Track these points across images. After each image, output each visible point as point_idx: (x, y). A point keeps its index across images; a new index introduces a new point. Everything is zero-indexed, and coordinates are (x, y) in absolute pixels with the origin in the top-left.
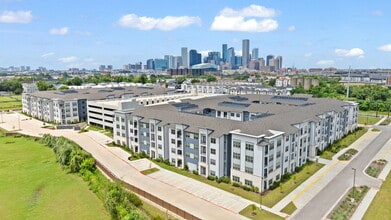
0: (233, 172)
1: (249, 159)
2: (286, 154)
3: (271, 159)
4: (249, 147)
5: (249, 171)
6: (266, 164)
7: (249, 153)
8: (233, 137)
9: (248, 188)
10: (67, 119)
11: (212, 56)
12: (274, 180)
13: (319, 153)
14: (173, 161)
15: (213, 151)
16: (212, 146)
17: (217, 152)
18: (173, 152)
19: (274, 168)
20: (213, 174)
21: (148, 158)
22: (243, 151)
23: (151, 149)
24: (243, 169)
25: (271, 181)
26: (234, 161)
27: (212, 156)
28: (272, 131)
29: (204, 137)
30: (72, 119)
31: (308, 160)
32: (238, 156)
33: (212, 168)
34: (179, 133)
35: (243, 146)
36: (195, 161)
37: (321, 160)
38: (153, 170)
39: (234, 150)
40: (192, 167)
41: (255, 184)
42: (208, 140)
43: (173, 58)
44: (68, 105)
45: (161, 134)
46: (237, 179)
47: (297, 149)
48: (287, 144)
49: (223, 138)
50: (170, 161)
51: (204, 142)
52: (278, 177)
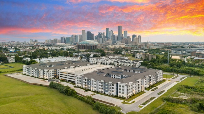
0: (119, 94)
1: (123, 90)
2: (134, 89)
3: (129, 90)
4: (123, 87)
5: (123, 93)
6: (128, 91)
7: (123, 88)
8: (119, 84)
9: (123, 98)
10: (50, 77)
11: (100, 35)
12: (130, 95)
13: (146, 89)
14: (100, 91)
15: (113, 88)
16: (113, 86)
17: (114, 88)
18: (100, 88)
19: (130, 92)
20: (113, 94)
21: (91, 91)
22: (121, 88)
23: (92, 88)
24: (121, 92)
25: (129, 96)
26: (119, 90)
27: (113, 89)
28: (129, 82)
29: (110, 84)
30: (52, 77)
31: (141, 91)
32: (120, 89)
33: (113, 93)
34: (102, 83)
35: (121, 86)
36: (107, 91)
37: (145, 91)
38: (94, 94)
39: (119, 87)
40: (106, 93)
41: (125, 97)
42: (111, 85)
43: (77, 36)
44: (51, 72)
45: (96, 83)
46: (120, 96)
47: (137, 87)
48: (134, 86)
49: (116, 84)
50: (99, 91)
51: (110, 86)
52: (131, 95)
